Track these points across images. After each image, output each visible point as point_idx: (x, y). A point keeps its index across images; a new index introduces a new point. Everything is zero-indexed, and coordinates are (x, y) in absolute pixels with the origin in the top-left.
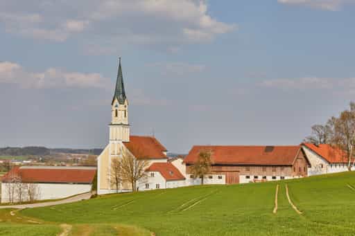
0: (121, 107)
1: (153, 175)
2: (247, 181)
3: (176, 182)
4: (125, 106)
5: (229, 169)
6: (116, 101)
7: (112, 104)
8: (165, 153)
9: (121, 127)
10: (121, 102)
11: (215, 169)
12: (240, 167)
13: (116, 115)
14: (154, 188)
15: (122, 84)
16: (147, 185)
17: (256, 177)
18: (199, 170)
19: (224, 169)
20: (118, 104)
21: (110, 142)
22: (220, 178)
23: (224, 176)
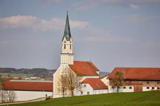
0: (68, 42)
1: (85, 86)
2: (148, 90)
3: (101, 91)
4: (71, 42)
5: (136, 82)
6: (65, 39)
7: (62, 41)
8: (98, 72)
9: (68, 56)
10: (68, 39)
11: (127, 82)
12: (143, 82)
13: (65, 48)
14: (86, 94)
15: (69, 28)
16: (82, 92)
17: (153, 88)
18: (115, 83)
19: (133, 82)
20: (66, 41)
21: (61, 64)
22: (131, 88)
23: (133, 87)
